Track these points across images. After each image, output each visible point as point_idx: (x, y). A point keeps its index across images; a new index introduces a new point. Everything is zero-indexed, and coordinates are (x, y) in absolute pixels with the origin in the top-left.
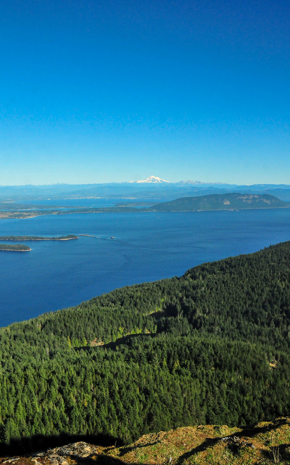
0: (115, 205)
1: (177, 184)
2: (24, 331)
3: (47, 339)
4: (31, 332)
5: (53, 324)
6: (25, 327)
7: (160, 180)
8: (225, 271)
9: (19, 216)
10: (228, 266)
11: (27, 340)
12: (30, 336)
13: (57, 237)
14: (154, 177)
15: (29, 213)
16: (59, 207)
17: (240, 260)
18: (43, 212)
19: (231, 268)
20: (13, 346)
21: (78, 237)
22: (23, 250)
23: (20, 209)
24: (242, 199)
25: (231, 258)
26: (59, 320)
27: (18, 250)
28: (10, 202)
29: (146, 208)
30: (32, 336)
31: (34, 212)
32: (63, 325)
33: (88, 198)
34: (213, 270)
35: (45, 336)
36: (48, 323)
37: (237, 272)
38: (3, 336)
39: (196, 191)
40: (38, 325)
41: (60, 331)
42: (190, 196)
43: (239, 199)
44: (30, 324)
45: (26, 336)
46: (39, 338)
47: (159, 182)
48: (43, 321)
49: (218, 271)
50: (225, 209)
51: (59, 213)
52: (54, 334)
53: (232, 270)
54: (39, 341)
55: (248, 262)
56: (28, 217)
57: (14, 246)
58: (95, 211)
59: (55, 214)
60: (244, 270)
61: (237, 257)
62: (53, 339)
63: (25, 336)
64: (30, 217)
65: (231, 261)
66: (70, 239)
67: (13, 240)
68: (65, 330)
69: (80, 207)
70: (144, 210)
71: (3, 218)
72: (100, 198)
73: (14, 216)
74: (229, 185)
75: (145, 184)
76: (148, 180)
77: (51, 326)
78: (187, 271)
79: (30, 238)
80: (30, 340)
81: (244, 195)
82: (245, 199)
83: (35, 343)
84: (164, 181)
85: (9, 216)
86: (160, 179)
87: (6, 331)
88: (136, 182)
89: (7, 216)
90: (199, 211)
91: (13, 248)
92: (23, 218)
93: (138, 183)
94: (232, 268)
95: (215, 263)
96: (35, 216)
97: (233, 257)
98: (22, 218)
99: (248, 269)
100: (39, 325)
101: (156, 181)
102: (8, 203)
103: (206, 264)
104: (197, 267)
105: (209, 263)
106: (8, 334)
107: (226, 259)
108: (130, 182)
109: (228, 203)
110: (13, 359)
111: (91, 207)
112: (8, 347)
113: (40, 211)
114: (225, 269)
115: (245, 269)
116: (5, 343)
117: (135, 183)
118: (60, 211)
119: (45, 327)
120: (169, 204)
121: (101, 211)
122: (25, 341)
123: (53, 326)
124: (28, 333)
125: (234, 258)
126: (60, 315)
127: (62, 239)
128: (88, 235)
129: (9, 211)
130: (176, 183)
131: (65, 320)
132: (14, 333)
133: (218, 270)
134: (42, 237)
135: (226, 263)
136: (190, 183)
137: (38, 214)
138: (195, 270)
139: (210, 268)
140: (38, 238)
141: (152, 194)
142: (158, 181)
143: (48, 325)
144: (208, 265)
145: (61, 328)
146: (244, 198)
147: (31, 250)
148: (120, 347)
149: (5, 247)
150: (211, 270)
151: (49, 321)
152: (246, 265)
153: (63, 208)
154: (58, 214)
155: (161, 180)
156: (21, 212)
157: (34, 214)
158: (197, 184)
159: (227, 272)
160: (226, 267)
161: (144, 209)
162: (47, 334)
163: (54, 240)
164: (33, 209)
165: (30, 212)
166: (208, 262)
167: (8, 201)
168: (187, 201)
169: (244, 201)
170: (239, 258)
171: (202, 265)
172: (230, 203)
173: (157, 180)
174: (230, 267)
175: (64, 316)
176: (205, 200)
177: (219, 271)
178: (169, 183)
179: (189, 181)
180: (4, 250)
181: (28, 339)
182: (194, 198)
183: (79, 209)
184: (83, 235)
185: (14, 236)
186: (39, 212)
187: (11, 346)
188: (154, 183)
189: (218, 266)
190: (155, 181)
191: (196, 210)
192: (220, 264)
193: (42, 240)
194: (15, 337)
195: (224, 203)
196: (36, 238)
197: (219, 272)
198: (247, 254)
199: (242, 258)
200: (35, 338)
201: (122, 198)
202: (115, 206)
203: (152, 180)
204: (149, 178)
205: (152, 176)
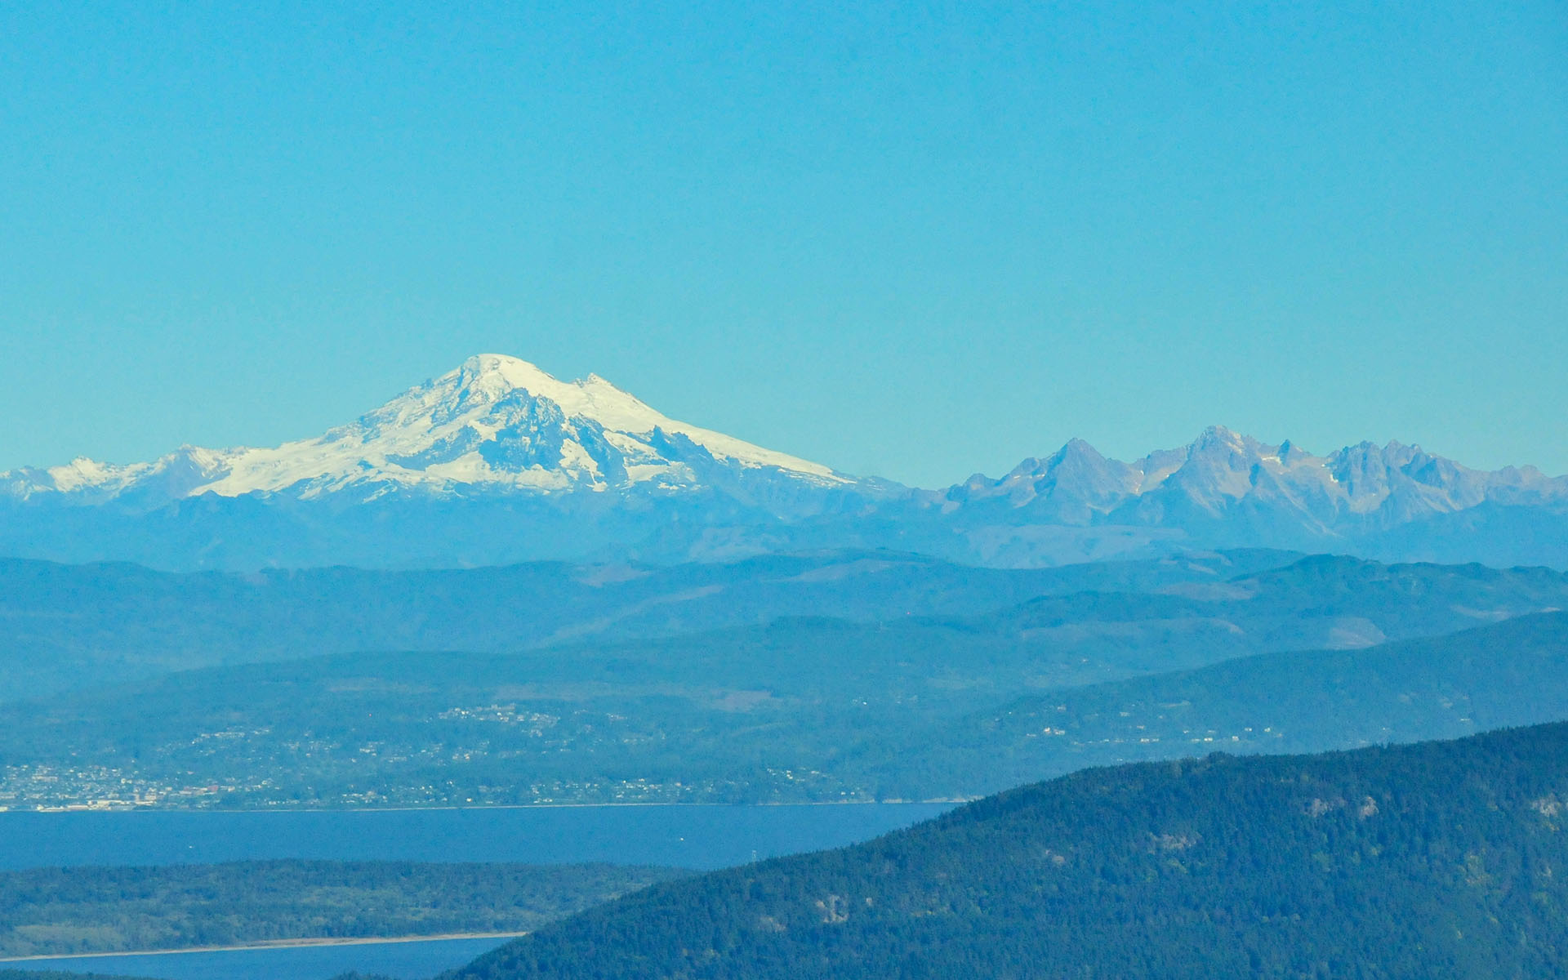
1: (978, 501)
7: (657, 438)
14: (523, 374)
42: (1236, 744)
47: (636, 473)
75: (355, 505)
76: (416, 436)
84: (718, 444)
86: (646, 418)
88: (186, 470)
93: (232, 487)
101: (572, 452)
108: (66, 478)
117: (172, 506)
120: (831, 910)
130: (956, 493)
136: (1236, 484)
141: (503, 715)
142: (609, 460)
155: (670, 427)
158: (1363, 503)
173: (590, 435)
178: (831, 496)
179: (1212, 442)
188: (527, 503)
190: (548, 458)
203: (487, 433)
204: (430, 399)
205: (487, 359)
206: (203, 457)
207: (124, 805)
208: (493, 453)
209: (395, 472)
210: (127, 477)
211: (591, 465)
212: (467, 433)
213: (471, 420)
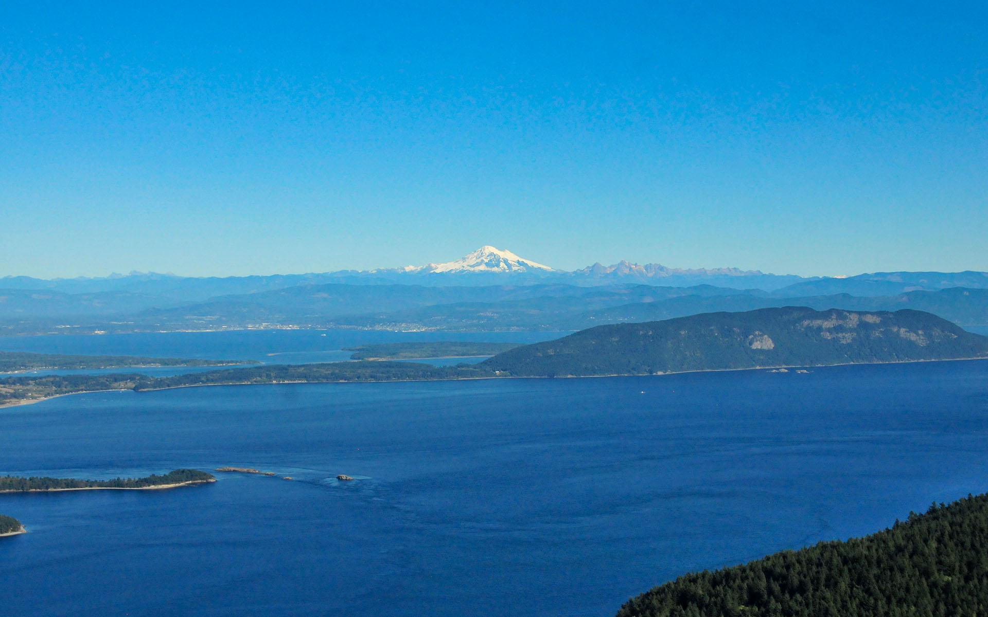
0: (351, 353)
1: (579, 274)
7: (518, 262)
8: (766, 604)
10: (776, 587)
13: (129, 480)
14: (492, 249)
15: (18, 386)
16: (138, 363)
17: (819, 565)
18: (75, 382)
19: (787, 596)
21: (211, 477)
24: (820, 329)
25: (785, 557)
29: (468, 366)
31: (39, 384)
33: (250, 327)
34: (723, 600)
37: (811, 608)
39: (648, 300)
42: (626, 320)
43: (809, 328)
47: (515, 268)
49: (739, 605)
50: (758, 368)
51: (140, 384)
53: (791, 603)
55: (850, 570)
56: (14, 400)
58: (276, 378)
59: (123, 387)
60: (835, 601)
61: (807, 551)
64: (24, 402)
65: (788, 567)
66: (182, 484)
69: (222, 362)
70: (458, 375)
72: (296, 327)
74: (771, 276)
75: (461, 274)
76: (473, 261)
78: (623, 607)
79: (22, 483)
81: (826, 315)
82: (829, 330)
84: (530, 263)
86: (516, 258)
88: (430, 268)
90: (660, 373)
93: (438, 271)
94: (792, 594)
95: (728, 576)
96: (43, 398)
97: (795, 551)
99: (850, 598)
101: (502, 264)
103: (694, 580)
104: (661, 591)
105: (703, 576)
107: (768, 559)
108: (407, 269)
109: (767, 344)
111: (263, 363)
113: (65, 379)
114: (766, 596)
115: (839, 599)
117: (427, 274)
118: (143, 378)
120: (551, 352)
121: (300, 377)
125: (799, 554)
127: (152, 487)
128: (251, 471)
130: (574, 272)
133: (741, 601)
134: (72, 481)
135: (769, 573)
136: (627, 271)
137: (55, 388)
138: (655, 602)
139: (710, 595)
140: (56, 483)
141: (489, 314)
142: (509, 266)
144: (699, 581)
146: (827, 324)
147: (23, 530)
150: (715, 603)
152: (843, 585)
153: (153, 366)
154: (135, 389)
155: (521, 260)
157: (40, 388)
158: (650, 275)
159: (775, 611)
160: (770, 592)
161: (459, 371)
163: (117, 489)
164: (35, 372)
165: (22, 380)
166: (700, 572)
168: (615, 339)
169: (828, 336)
170: (815, 556)
171: (677, 583)
172: (774, 341)
173: (506, 261)
174: (783, 588)
176: (683, 333)
177: (742, 607)
178: (552, 273)
179: (622, 263)
182: (644, 325)
183: (216, 372)
184: (232, 469)
186: (58, 383)
188: (493, 274)
189: (740, 588)
190: (498, 266)
191: (651, 372)
192: (747, 578)
193: (73, 491)
195: (751, 344)
196: (46, 483)
197: (743, 611)
198: (844, 540)
199: (827, 555)
201: (378, 328)
202: (353, 357)
203: (486, 261)
204: (475, 254)
205: (486, 247)
206: (433, 265)
207: (419, 331)
208: (487, 264)
209: (469, 268)
210: (419, 269)
211: (506, 267)
212: (482, 260)
213: (483, 258)
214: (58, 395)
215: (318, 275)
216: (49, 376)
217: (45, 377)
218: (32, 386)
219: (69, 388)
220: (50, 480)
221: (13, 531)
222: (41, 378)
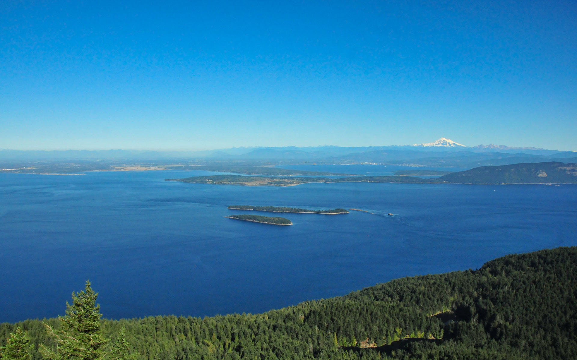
0: (394, 173)
1: (475, 148)
2: (284, 321)
3: (310, 333)
4: (292, 323)
5: (318, 316)
6: (286, 316)
7: (453, 143)
8: (537, 267)
9: (279, 183)
10: (542, 261)
11: (287, 332)
12: (291, 328)
14: (445, 140)
15: (291, 180)
16: (326, 174)
17: (559, 255)
18: (307, 179)
19: (546, 265)
20: (272, 338)
21: (348, 211)
22: (283, 224)
23: (280, 174)
24: (565, 170)
25: (546, 251)
26: (325, 312)
27: (277, 224)
28: (270, 166)
29: (434, 179)
30: (293, 328)
31: (297, 179)
32: (329, 319)
33: (361, 163)
34: (521, 264)
35: (308, 329)
36: (312, 315)
37: (555, 270)
38: (261, 325)
39: (500, 158)
40: (300, 316)
41: (326, 325)
42: (492, 165)
43: (561, 170)
44: (292, 314)
45: (287, 328)
46: (301, 331)
47: (452, 146)
48: (307, 312)
49: (527, 266)
50: (540, 183)
51: (327, 181)
52: (319, 328)
53: (547, 267)
54: (302, 335)
55: (571, 257)
56: (290, 184)
57: (272, 219)
58: (369, 180)
59: (321, 182)
60: (564, 268)
61: (555, 250)
62: (318, 334)
63: (285, 328)
64: (293, 185)
65: (547, 255)
66: (338, 213)
67: (271, 211)
68: (332, 325)
69: (352, 175)
70: (431, 181)
71: (262, 185)
72: (376, 164)
73: (274, 183)
74: (547, 150)
75: (433, 147)
76: (437, 143)
77: (315, 318)
78: (485, 264)
79: (292, 210)
80: (291, 332)
81: (568, 165)
82: (569, 171)
83: (297, 336)
84: (457, 144)
85: (268, 183)
86: (453, 142)
87: (264, 318)
89: (266, 183)
90: (503, 184)
91: (271, 221)
92: (284, 185)
93: (425, 146)
94: (548, 264)
95: (524, 256)
96: (298, 184)
97: (550, 249)
98: (282, 185)
99: (570, 267)
100: (302, 315)
101: (447, 144)
102: (267, 167)
103: (511, 257)
104: (498, 260)
105: (515, 255)
106: (266, 323)
107: (540, 251)
108: (414, 145)
109: (544, 175)
110: (272, 352)
111: (365, 175)
112: (267, 338)
113: (304, 178)
114: (538, 264)
115: (565, 267)
116: (264, 332)
117: (421, 147)
118: (327, 179)
119: (309, 319)
120: (464, 175)
121: (377, 180)
122: (286, 333)
123: (317, 319)
124: (289, 324)
125: (551, 250)
126: (327, 307)
127: (329, 213)
128: (360, 210)
129: (268, 177)
130: (473, 147)
131: (332, 313)
132: (273, 322)
133: (528, 265)
134: (306, 210)
135: (540, 256)
136: (492, 147)
137: (301, 181)
138: (497, 263)
139: (517, 262)
140: (301, 210)
141: (442, 161)
142: (450, 145)
143: (312, 317)
144: (513, 257)
145: (327, 322)
146: (568, 169)
147: (292, 224)
148: (396, 352)
149: (263, 219)
150: (519, 266)
151: (314, 312)
152: (568, 263)
153: (331, 175)
154: (325, 182)
155: (454, 143)
156: (281, 178)
157: (297, 181)
158: (501, 149)
159: (541, 270)
160: (539, 263)
161: (431, 180)
162: (311, 327)
163: (319, 213)
164: (296, 176)
165: (292, 178)
166: (514, 254)
167: (267, 164)
168: (487, 171)
169: (569, 173)
170: (558, 251)
171: (505, 257)
172: (547, 174)
173: (449, 143)
174: (544, 262)
175: (332, 308)
176: (512, 170)
177: (528, 267)
178: (465, 147)
179: (491, 144)
180: (261, 222)
181: (289, 331)
182: (498, 167)
183: (350, 178)
184: (354, 209)
185: (273, 206)
186: (302, 180)
187: (271, 337)
188: (444, 147)
189: (528, 261)
190: (446, 145)
191: (500, 183)
192: (531, 257)
193: (306, 213)
194: (275, 327)
195: (538, 175)
196: (298, 210)
197: (529, 269)
198: (569, 247)
199: (562, 252)
200: (297, 330)
201: (404, 165)
202: (394, 175)
203: (442, 143)
204: (438, 140)
205: (442, 138)
206: (423, 144)
207: (417, 166)
208: (442, 144)
209: (436, 145)
210: (418, 145)
211: (449, 145)
212: (441, 143)
213: (441, 142)
214: (302, 183)
215: (384, 147)
216: (300, 177)
217: (299, 178)
218: (295, 180)
219: (306, 181)
220: (300, 209)
221: (289, 224)
222: (297, 178)
